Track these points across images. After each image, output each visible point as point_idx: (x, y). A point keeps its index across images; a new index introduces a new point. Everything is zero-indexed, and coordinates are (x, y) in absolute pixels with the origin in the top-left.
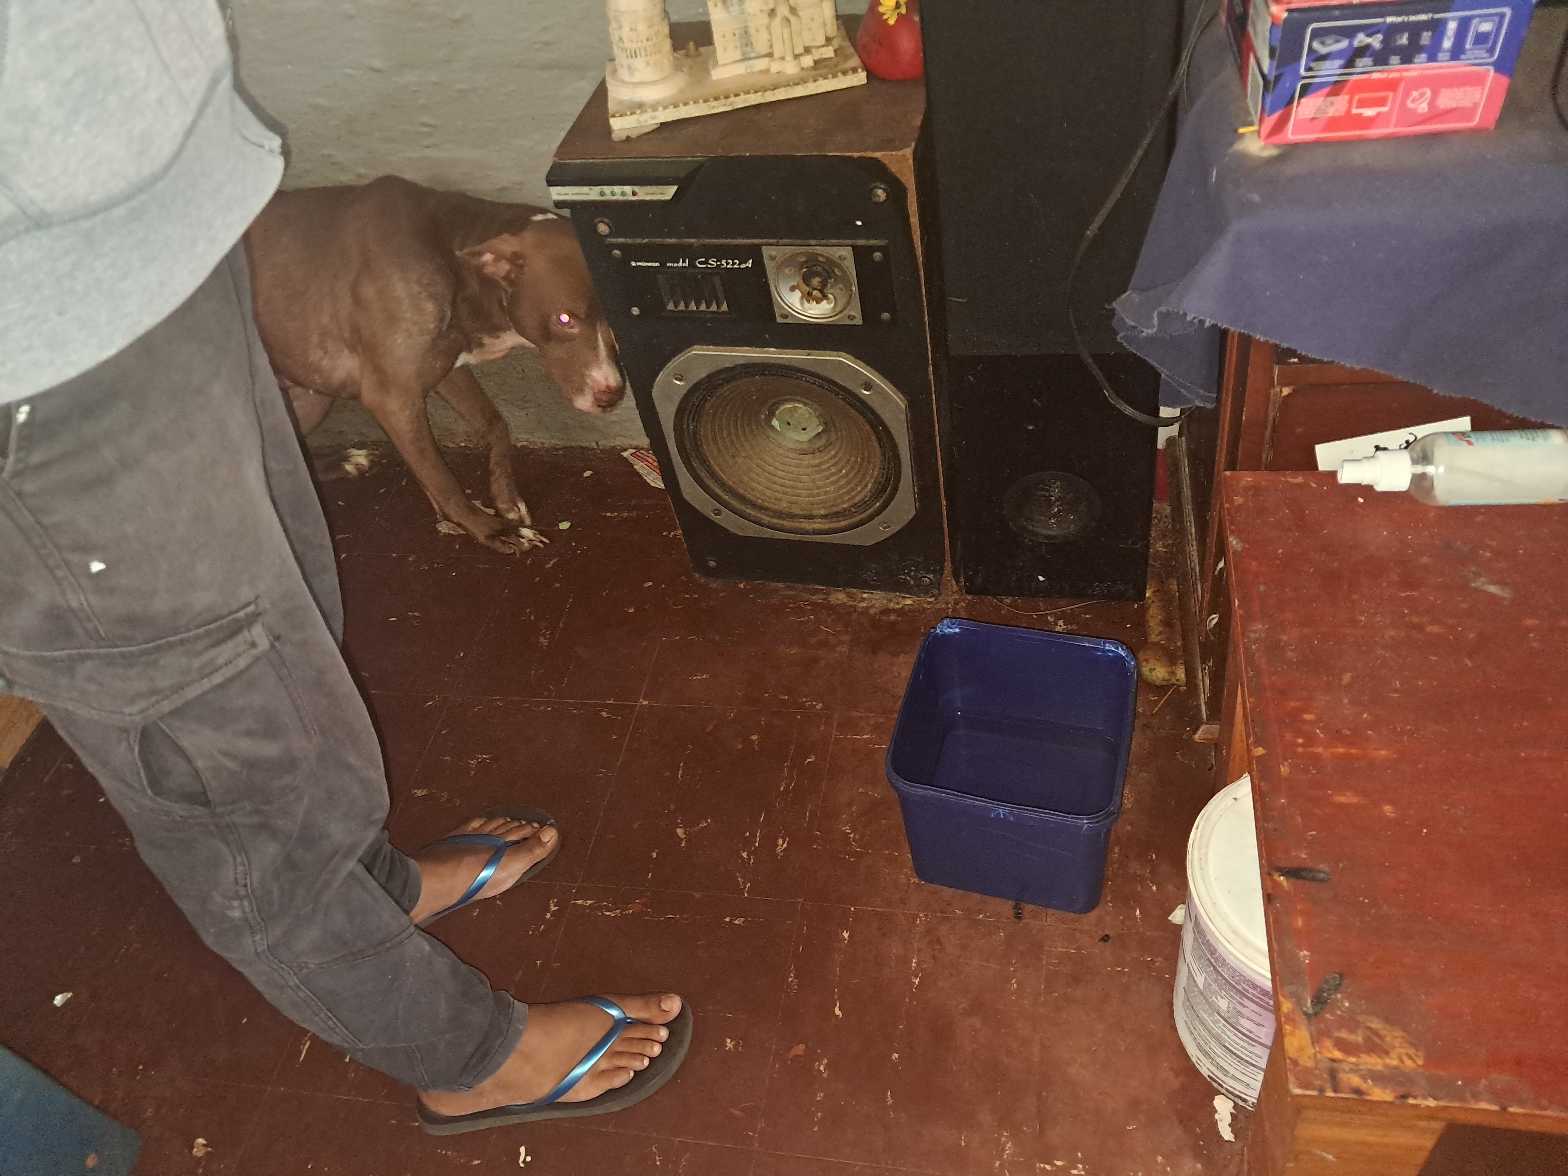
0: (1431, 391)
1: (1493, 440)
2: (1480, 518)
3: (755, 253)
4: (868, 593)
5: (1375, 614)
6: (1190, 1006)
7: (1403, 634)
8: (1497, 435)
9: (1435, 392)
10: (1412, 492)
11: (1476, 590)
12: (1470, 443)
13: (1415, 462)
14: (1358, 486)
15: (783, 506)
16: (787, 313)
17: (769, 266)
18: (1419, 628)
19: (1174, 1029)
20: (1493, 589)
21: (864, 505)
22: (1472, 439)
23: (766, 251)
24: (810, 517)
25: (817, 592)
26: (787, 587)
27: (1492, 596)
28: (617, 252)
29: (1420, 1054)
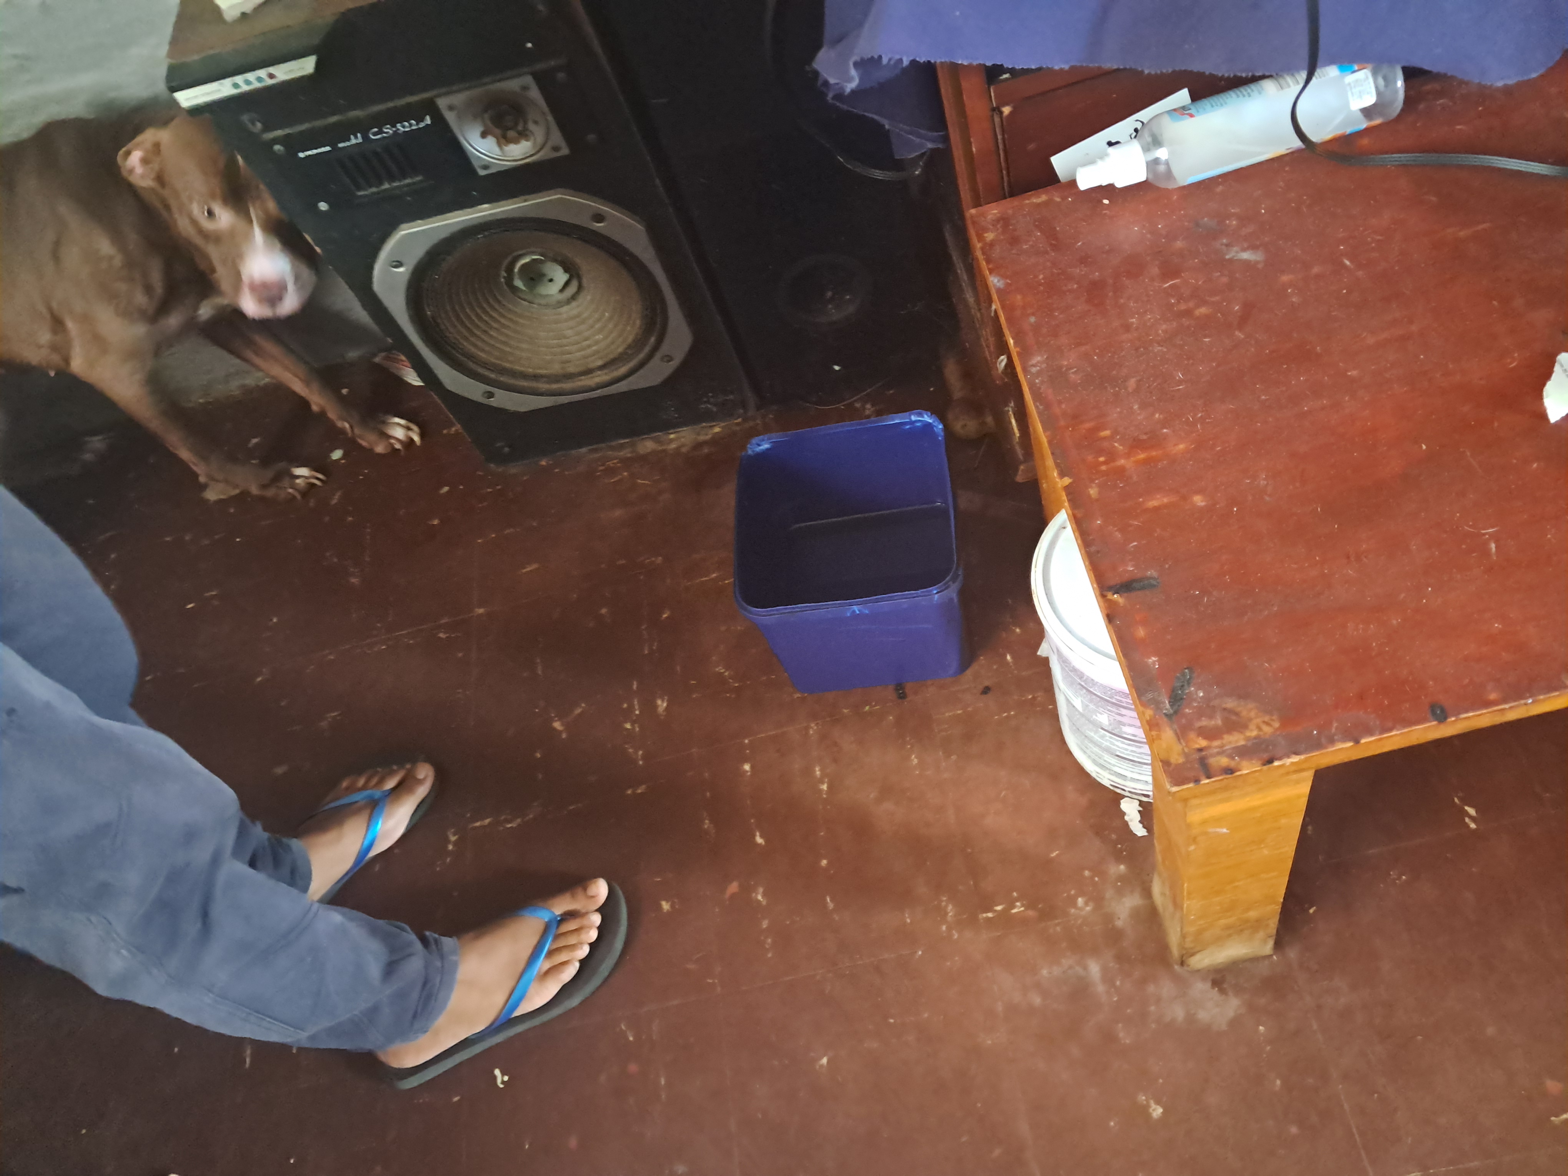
0: (1142, 72)
1: (1212, 106)
2: (1220, 189)
3: (431, 108)
4: (675, 433)
5: (1145, 312)
6: (1077, 730)
7: (1175, 324)
8: (1214, 100)
9: (1146, 72)
10: (1150, 180)
11: (1231, 261)
12: (1192, 116)
13: (1146, 149)
14: (1100, 188)
15: (556, 368)
16: (487, 163)
17: (450, 117)
18: (1188, 313)
19: (1069, 753)
20: (1246, 256)
21: (638, 344)
22: (1192, 112)
23: (442, 103)
24: (588, 372)
25: (622, 447)
26: (591, 451)
27: (1247, 263)
28: (277, 147)
29: (1274, 718)
